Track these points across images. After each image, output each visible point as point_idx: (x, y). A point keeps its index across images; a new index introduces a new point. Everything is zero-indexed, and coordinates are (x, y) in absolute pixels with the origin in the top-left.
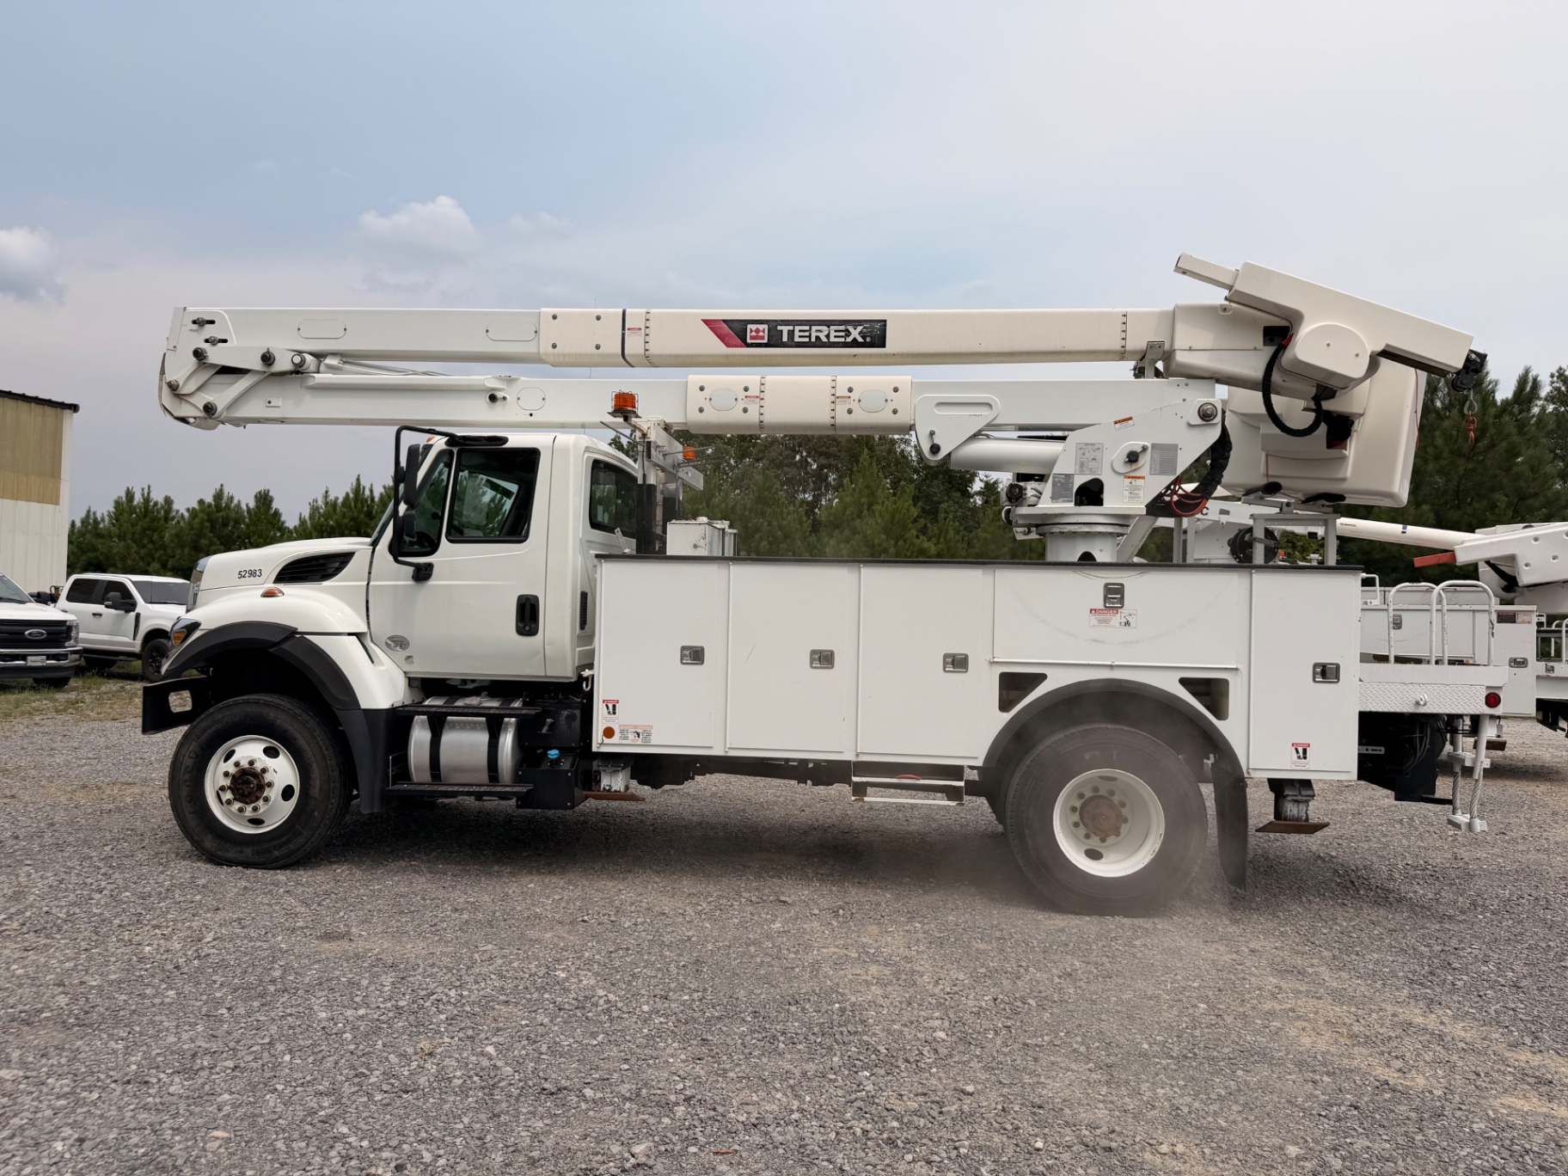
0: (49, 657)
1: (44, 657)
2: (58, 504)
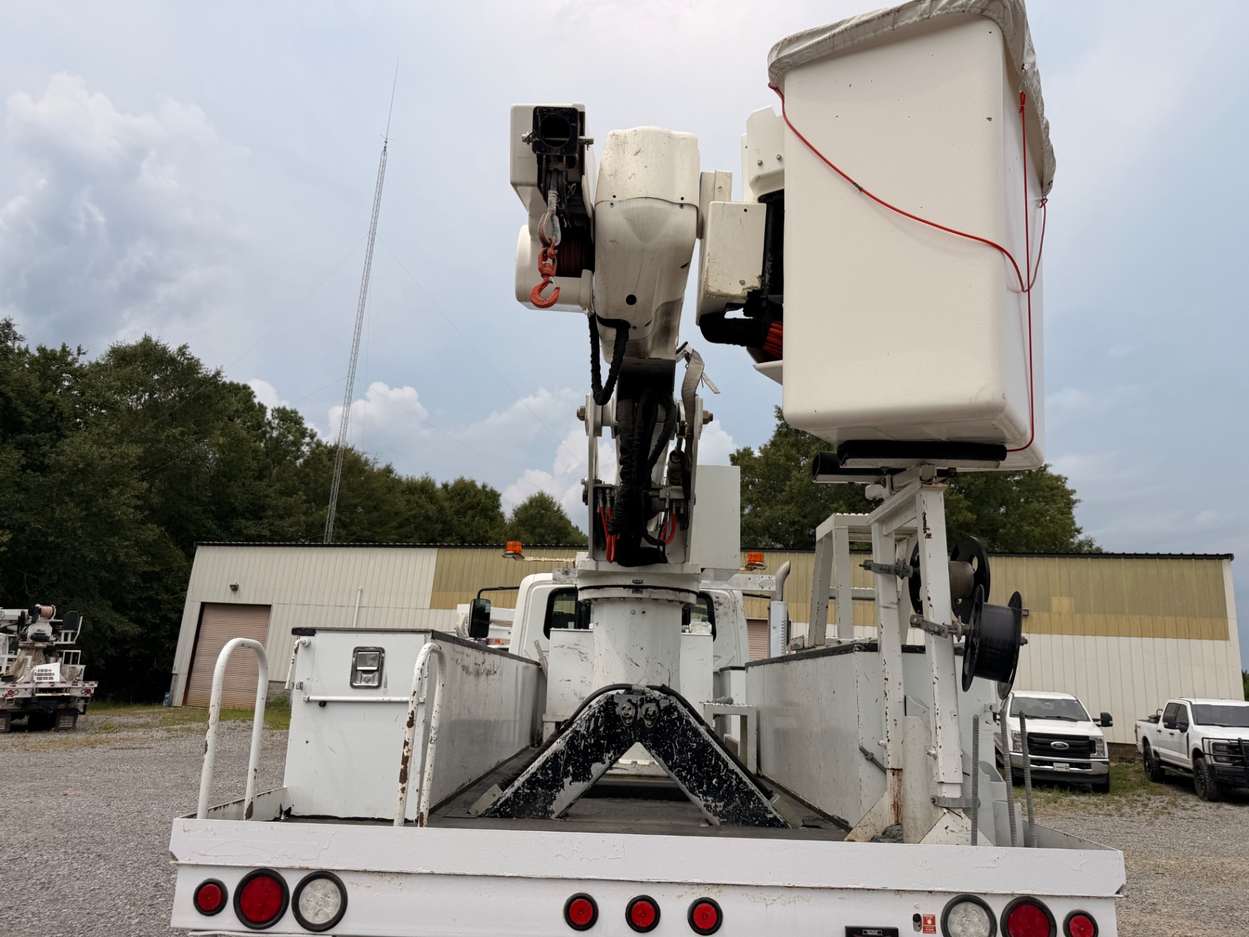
0: (1072, 765)
1: (1068, 765)
2: (1229, 640)
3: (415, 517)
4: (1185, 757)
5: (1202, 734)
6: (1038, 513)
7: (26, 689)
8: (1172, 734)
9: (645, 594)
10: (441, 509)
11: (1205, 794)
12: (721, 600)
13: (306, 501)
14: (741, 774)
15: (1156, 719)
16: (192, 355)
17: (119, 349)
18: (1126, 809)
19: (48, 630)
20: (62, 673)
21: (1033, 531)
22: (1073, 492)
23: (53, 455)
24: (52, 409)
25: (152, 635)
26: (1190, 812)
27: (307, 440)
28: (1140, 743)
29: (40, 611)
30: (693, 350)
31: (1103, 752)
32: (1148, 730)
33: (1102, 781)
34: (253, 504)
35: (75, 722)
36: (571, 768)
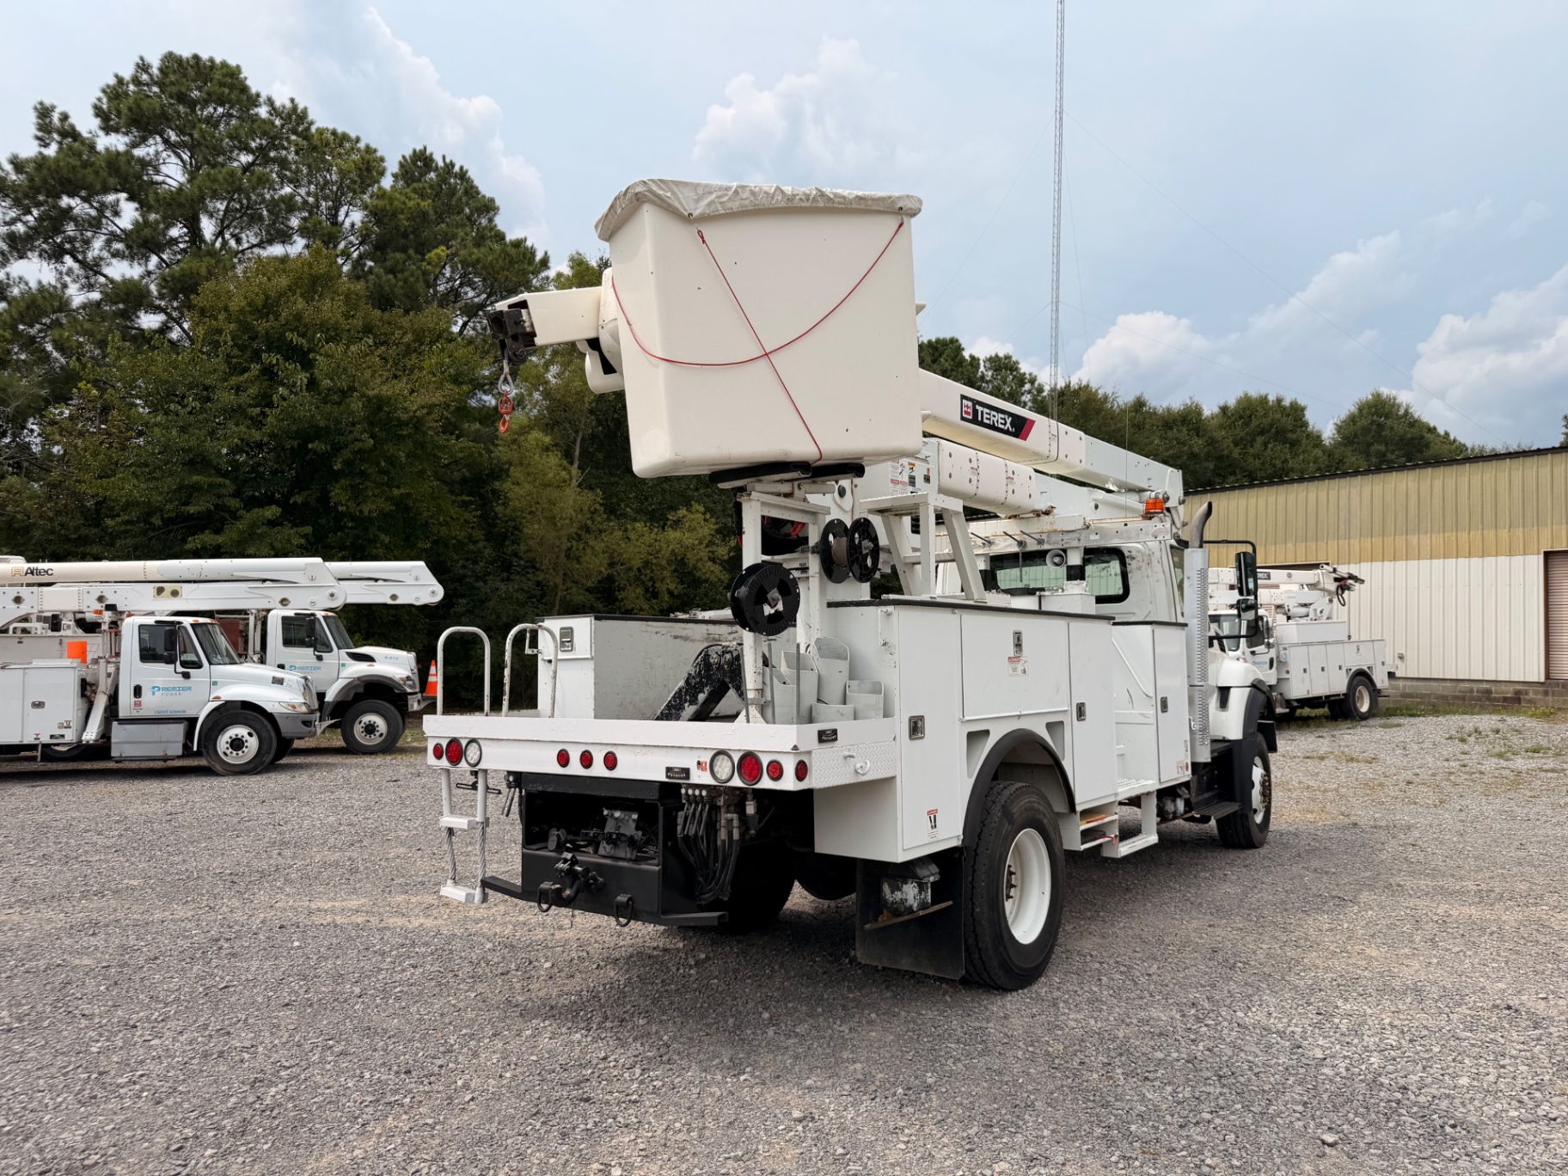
12: (1135, 554)
36: (688, 697)
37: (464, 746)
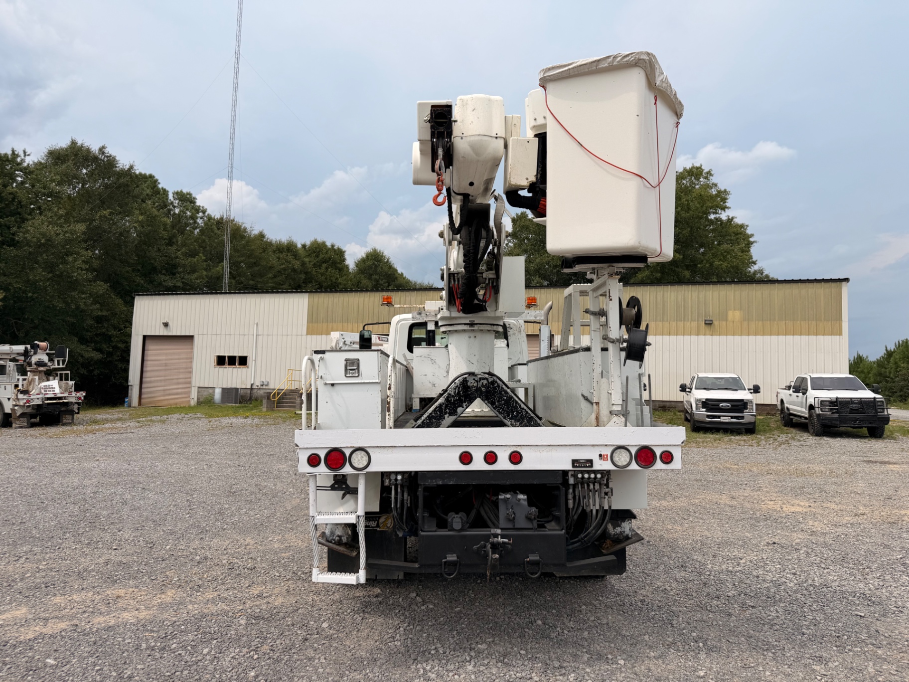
0: (732, 417)
1: (729, 418)
2: (842, 335)
3: (285, 269)
4: (804, 410)
5: (814, 395)
6: (725, 252)
7: (38, 399)
8: (797, 396)
9: (476, 328)
10: (303, 264)
11: (814, 432)
12: (512, 326)
13: (206, 261)
14: (527, 410)
15: (789, 388)
16: (110, 153)
17: (54, 151)
18: (763, 442)
19: (45, 359)
20: (60, 387)
21: (722, 264)
22: (752, 235)
23: (21, 234)
24: (13, 199)
25: (108, 359)
26: (802, 443)
27: (201, 214)
28: (779, 403)
29: (38, 346)
30: (499, 195)
31: (752, 409)
32: (786, 395)
33: (751, 427)
34: (167, 264)
35: (73, 419)
36: (448, 411)
37: (348, 456)
